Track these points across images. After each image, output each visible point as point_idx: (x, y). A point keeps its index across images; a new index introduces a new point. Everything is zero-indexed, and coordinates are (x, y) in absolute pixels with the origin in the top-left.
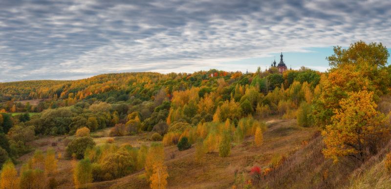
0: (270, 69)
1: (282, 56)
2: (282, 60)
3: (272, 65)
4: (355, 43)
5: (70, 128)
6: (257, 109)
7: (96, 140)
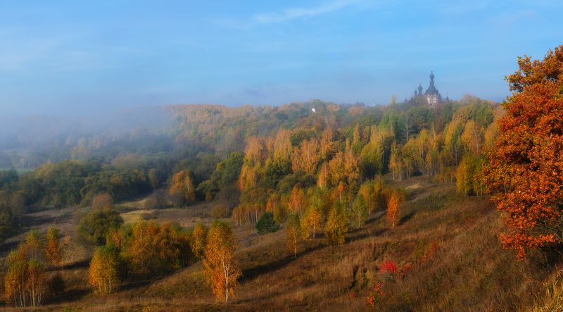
0: (412, 99)
1: (432, 77)
2: (432, 83)
3: (416, 92)
4: (556, 49)
5: (82, 194)
6: (390, 166)
7: (124, 216)
